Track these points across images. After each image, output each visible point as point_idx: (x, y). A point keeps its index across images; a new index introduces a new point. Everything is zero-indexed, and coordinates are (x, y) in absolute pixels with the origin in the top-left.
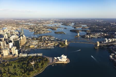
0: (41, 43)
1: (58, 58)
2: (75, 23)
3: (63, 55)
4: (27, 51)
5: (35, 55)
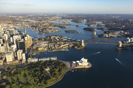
1: (78, 62)
2: (87, 20)
3: (83, 58)
4: (35, 54)
5: (48, 59)
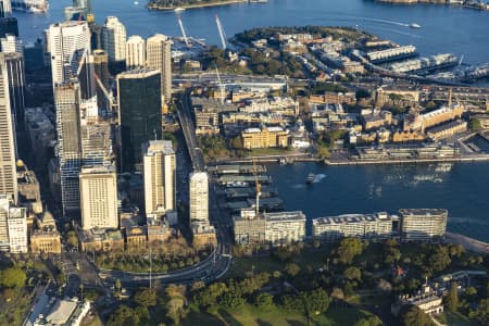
0: (329, 111)
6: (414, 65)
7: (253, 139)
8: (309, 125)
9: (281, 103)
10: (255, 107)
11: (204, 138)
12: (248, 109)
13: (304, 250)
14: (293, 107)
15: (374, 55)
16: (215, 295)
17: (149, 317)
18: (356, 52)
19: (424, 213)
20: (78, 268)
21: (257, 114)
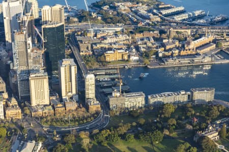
6: (185, 16)
7: (110, 57)
8: (137, 48)
9: (122, 37)
10: (109, 40)
11: (85, 57)
12: (105, 41)
13: (145, 111)
14: (128, 40)
15: (164, 12)
16: (104, 136)
17: (72, 149)
18: (155, 11)
19: (203, 90)
20: (32, 125)
21: (111, 44)
